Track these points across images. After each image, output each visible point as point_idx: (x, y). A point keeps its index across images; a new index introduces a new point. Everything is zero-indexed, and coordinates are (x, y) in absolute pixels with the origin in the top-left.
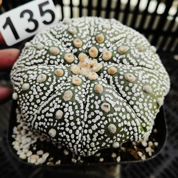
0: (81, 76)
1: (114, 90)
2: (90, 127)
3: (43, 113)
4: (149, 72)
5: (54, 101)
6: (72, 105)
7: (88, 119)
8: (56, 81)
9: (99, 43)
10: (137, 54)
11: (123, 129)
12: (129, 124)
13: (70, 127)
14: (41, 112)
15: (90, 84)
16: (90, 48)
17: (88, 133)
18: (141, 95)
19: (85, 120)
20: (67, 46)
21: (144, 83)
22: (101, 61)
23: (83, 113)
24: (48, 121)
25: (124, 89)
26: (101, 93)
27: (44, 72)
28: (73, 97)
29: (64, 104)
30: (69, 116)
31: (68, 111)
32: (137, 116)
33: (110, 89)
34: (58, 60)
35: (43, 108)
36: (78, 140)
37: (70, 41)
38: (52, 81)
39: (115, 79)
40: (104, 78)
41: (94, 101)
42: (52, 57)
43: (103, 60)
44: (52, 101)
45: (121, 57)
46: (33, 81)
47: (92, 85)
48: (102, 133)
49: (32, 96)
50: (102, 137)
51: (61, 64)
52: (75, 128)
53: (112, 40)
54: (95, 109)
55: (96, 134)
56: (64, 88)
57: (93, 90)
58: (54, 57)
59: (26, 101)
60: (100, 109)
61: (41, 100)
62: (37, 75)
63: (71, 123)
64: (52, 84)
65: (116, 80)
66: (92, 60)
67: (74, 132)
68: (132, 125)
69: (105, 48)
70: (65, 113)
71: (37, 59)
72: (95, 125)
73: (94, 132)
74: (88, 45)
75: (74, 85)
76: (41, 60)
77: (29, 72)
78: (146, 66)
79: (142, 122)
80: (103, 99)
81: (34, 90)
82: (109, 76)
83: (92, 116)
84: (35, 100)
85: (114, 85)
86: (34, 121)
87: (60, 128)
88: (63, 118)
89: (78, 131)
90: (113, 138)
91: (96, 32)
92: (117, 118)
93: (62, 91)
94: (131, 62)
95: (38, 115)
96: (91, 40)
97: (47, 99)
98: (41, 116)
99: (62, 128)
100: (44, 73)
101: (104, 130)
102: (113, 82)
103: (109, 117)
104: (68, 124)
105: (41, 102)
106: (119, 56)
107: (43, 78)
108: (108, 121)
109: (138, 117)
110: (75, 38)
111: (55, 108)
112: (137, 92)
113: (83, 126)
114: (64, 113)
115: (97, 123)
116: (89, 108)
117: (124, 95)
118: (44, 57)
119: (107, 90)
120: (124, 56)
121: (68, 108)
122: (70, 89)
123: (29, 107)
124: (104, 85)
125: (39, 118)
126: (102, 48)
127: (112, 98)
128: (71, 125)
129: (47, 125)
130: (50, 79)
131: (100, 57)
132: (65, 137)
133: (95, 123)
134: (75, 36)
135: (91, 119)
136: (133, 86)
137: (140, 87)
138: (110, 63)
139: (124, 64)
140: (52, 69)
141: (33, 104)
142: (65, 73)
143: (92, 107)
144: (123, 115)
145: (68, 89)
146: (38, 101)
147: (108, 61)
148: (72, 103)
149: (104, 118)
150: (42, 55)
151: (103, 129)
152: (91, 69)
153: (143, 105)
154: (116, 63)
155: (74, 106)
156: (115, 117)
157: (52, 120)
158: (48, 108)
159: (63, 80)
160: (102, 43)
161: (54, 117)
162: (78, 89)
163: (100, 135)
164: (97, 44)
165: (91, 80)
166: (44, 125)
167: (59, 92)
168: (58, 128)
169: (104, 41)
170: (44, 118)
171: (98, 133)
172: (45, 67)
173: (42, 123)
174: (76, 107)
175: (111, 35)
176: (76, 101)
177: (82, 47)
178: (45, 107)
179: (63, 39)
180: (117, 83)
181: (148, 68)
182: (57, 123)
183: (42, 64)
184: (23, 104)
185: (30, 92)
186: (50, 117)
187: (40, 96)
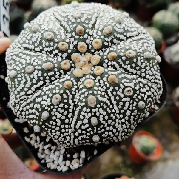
0: (88, 76)
1: (124, 73)
2: (125, 115)
3: (77, 128)
4: (139, 40)
5: (82, 113)
6: (101, 107)
7: (120, 110)
8: (71, 94)
9: (83, 36)
10: (121, 29)
11: (148, 100)
12: (150, 93)
13: (109, 125)
14: (75, 128)
15: (102, 79)
16: (77, 45)
18: (146, 64)
19: (117, 112)
20: (54, 54)
21: (142, 52)
22: (94, 52)
23: (112, 107)
24: (87, 132)
25: (132, 68)
26: (117, 82)
27: (54, 92)
28: (97, 99)
29: (93, 110)
30: (104, 117)
31: (100, 114)
32: (152, 82)
33: (121, 74)
34: (58, 73)
35: (75, 124)
36: (120, 131)
37: (55, 47)
38: (68, 96)
39: (119, 62)
40: (108, 66)
41: (116, 92)
42: (50, 74)
43: (96, 50)
44: (79, 114)
45: (110, 38)
46: (49, 106)
47: (105, 79)
48: (136, 114)
49: (58, 120)
50: (137, 116)
51: (62, 75)
52: (113, 123)
53: (90, 26)
54: (121, 98)
55: (132, 117)
56: (83, 96)
57: (109, 83)
58: (52, 73)
59: (54, 127)
60: (125, 96)
61: (69, 119)
62: (49, 99)
63: (108, 122)
64: (70, 98)
65: (121, 63)
66: (85, 55)
67: (114, 127)
68: (152, 92)
69: (89, 37)
70: (99, 116)
71: (36, 84)
73: (129, 117)
74: (73, 42)
75: (90, 89)
76: (41, 83)
77: (40, 99)
78: (133, 35)
79: (156, 85)
80: (122, 87)
81: (56, 113)
82: (113, 62)
83: (121, 105)
84: (63, 122)
85: (122, 69)
86: (72, 139)
87: (101, 131)
88: (99, 122)
89: (117, 125)
90: (144, 112)
91: (71, 26)
92: (141, 94)
93: (84, 100)
94: (121, 38)
95: (74, 133)
96: (72, 36)
97: (73, 115)
98: (77, 132)
99: (103, 130)
100: (56, 93)
101: (136, 111)
102: (119, 66)
103: (135, 98)
105: (69, 120)
106: (108, 39)
107: (59, 99)
108: (136, 101)
109: (153, 83)
110: (58, 43)
111: (88, 118)
112: (142, 63)
113: (119, 118)
114: (98, 118)
115: (128, 109)
116: (115, 100)
117: (134, 72)
118: (42, 78)
119: (120, 77)
120: (112, 36)
121: (99, 111)
122: (89, 94)
123: (60, 131)
124: (114, 73)
125: (77, 134)
126: (87, 39)
127: (128, 81)
128: (109, 123)
129: (88, 136)
130: (65, 96)
131: (90, 48)
132: (108, 135)
133: (127, 110)
134: (56, 40)
135: (122, 109)
136: (137, 60)
137: (142, 58)
138: (103, 49)
139: (116, 44)
140: (59, 86)
141: (63, 126)
142: (73, 82)
143: (117, 98)
144: (143, 89)
145: (87, 95)
146: (67, 121)
147: (101, 49)
148: (100, 105)
149: (132, 101)
150: (39, 78)
151: (135, 110)
152: (90, 64)
153: (152, 72)
154: (108, 46)
155: (103, 106)
156: (138, 95)
157: (90, 129)
158: (80, 122)
159: (76, 89)
160: (84, 34)
161: (91, 126)
162: (96, 90)
163: (135, 116)
164: (81, 37)
165: (100, 74)
166: (85, 137)
167: (81, 103)
168: (99, 132)
169: (85, 31)
170: (82, 132)
171: (133, 116)
172: (50, 87)
173: (82, 136)
174: (105, 106)
175: (87, 22)
176: (102, 101)
177: (69, 48)
178: (77, 122)
179: (46, 49)
180: (123, 65)
181: (135, 36)
182: (97, 129)
183: (45, 86)
184: (51, 131)
185: (54, 118)
186: (87, 128)
187: (65, 116)
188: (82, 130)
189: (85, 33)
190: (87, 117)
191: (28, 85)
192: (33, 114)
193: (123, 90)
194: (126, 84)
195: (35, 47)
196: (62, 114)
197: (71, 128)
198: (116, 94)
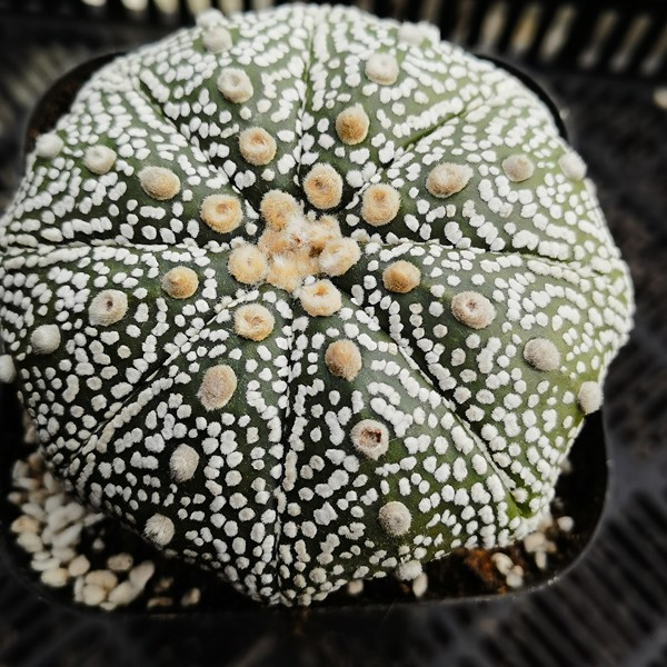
0: (270, 296)
1: (404, 364)
2: (307, 515)
3: (119, 450)
4: (552, 279)
5: (162, 407)
6: (235, 427)
7: (300, 483)
8: (170, 319)
9: (349, 148)
10: (505, 199)
11: (437, 518)
12: (461, 497)
13: (230, 513)
14: (111, 445)
15: (310, 333)
16: (309, 168)
17: (300, 535)
18: (512, 381)
19: (289, 484)
20: (213, 155)
22: (354, 228)
23: (279, 456)
24: (140, 485)
25: (445, 360)
26: (350, 379)
27: (119, 277)
28: (240, 393)
29: (201, 422)
30: (225, 470)
31: (218, 452)
32: (497, 464)
33: (387, 357)
34: (177, 225)
35: (119, 433)
36: (260, 559)
37: (226, 134)
38: (153, 322)
39: (411, 313)
40: (365, 304)
41: (325, 412)
42: (147, 211)
43: (363, 224)
44: (152, 405)
45: (439, 212)
46: (73, 316)
47: (318, 340)
48: (355, 537)
49: (73, 381)
50: (356, 550)
51: (187, 240)
52: (249, 514)
53: (402, 130)
54: (326, 443)
55: (333, 540)
56: (202, 351)
57: (320, 363)
59: (51, 395)
60: (348, 447)
61: (111, 400)
62: (88, 291)
63: (231, 498)
64: (154, 331)
65: (416, 320)
66: (317, 218)
67: (245, 529)
68: (475, 500)
69: (371, 167)
70: (210, 456)
71: (86, 218)
72: (327, 505)
73: (323, 531)
74: (303, 152)
75: (244, 342)
76: (103, 224)
77: (60, 275)
78: (542, 252)
79: (512, 483)
80: (359, 405)
81: (81, 354)
82: (388, 299)
83: (315, 470)
84: (85, 396)
85: (406, 341)
86: (84, 477)
87: (189, 515)
88: (200, 476)
89: (259, 529)
90: (397, 553)
91: (334, 93)
92: (416, 477)
93: (195, 368)
94: (480, 234)
95: (101, 457)
96: (313, 131)
97: (133, 396)
98: (111, 462)
99: (198, 516)
100: (119, 287)
101: (362, 526)
102: (401, 327)
103: (382, 477)
104: (220, 502)
105: (109, 405)
106: (430, 210)
108: (379, 491)
109: (499, 467)
110: (245, 124)
111: (168, 437)
112: (497, 368)
113: (281, 509)
114: (204, 459)
115: (333, 500)
116: (305, 437)
117: (448, 382)
118: (114, 210)
119: (376, 365)
120: (452, 210)
121: (218, 438)
122: (225, 355)
123: (62, 420)
124: (365, 340)
125: (105, 469)
126: (361, 167)
127: (395, 398)
128: (234, 505)
129: (137, 500)
130: (142, 314)
131: (350, 206)
132: (209, 547)
133: (327, 499)
134: (246, 113)
135: (311, 484)
136: (484, 344)
137: (511, 350)
138: (391, 237)
139: (449, 243)
140: (149, 267)
141: (77, 411)
142: (206, 283)
143: (316, 435)
144: (439, 465)
146: (99, 402)
147: (382, 231)
148: (237, 421)
149: (362, 480)
150: (107, 201)
151: (357, 520)
152: (313, 261)
153: (520, 422)
154: (415, 237)
155: (245, 429)
156: (405, 473)
157: (156, 482)
158: (136, 435)
159: (198, 314)
160: (358, 147)
161: (164, 470)
162: (258, 358)
163: (346, 544)
164: (340, 152)
165: (314, 315)
166: (126, 499)
167: (180, 371)
168: (182, 514)
169: (369, 137)
170: (125, 473)
171: (339, 536)
172: (122, 254)
173: (119, 488)
174: (253, 435)
175: (399, 109)
176: (253, 412)
177: (274, 164)
178: (127, 427)
179: (196, 122)
180: (418, 333)
182: (178, 497)
183: (109, 241)
184: (38, 403)
185: (65, 364)
186: (152, 473)
187: (104, 380)
188: (129, 468)
189: (366, 143)
190: (168, 433)
191: (60, 208)
192: (20, 311)
193: (356, 419)
194: (378, 405)
195: (173, 99)
196: (98, 368)
197: (99, 435)
198: (322, 417)
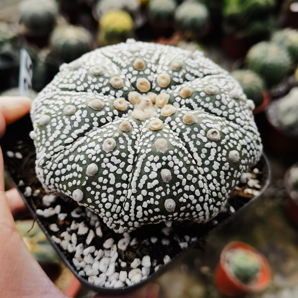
0: (152, 119)
2: (211, 169)
3: (141, 188)
4: (220, 78)
5: (148, 163)
6: (175, 154)
7: (203, 160)
8: (131, 138)
9: (143, 71)
11: (243, 151)
12: (245, 142)
13: (189, 183)
14: (137, 188)
15: (173, 119)
16: (136, 82)
17: (213, 177)
18: (234, 104)
19: (200, 163)
20: (105, 92)
21: (227, 89)
22: (160, 91)
23: (191, 157)
24: (155, 194)
25: (215, 106)
26: (197, 122)
27: (105, 136)
28: (169, 144)
29: (164, 158)
30: (180, 169)
31: (175, 165)
33: (200, 113)
34: (110, 114)
35: (138, 182)
36: (206, 194)
37: (105, 84)
38: (126, 141)
39: (197, 99)
40: (181, 106)
41: (196, 135)
42: (99, 114)
44: (143, 165)
45: (181, 74)
46: (98, 155)
47: (178, 119)
48: (227, 168)
49: (112, 176)
50: (229, 174)
51: (116, 117)
52: (194, 180)
53: (153, 61)
54: (203, 143)
55: (222, 173)
56: (147, 141)
57: (184, 124)
58: (102, 113)
59: (104, 188)
60: (210, 140)
61: (128, 173)
62: (98, 145)
63: (187, 177)
64: (128, 144)
65: (199, 100)
66: (147, 95)
67: (196, 185)
68: (248, 142)
69: (152, 73)
70: (173, 168)
71: (79, 127)
72: (215, 162)
73: (218, 171)
74: (129, 80)
75: (157, 131)
76: (86, 126)
77: (83, 148)
78: (212, 73)
79: (252, 134)
80: (204, 128)
81: (109, 165)
82: (187, 100)
83: (205, 154)
84: (118, 178)
85: (200, 108)
86: (133, 207)
87: (177, 192)
88: (174, 176)
89: (200, 182)
90: (239, 169)
91: (127, 60)
92: (231, 141)
93: (149, 146)
94: (195, 74)
95: (135, 195)
96: (129, 72)
97: (134, 167)
98: (140, 194)
99: (180, 191)
100: (108, 137)
101: (227, 163)
102: (196, 105)
103: (224, 145)
104: (184, 181)
106: (178, 74)
107: (112, 144)
108: (225, 149)
109: (246, 130)
110: (109, 78)
113: (202, 173)
115: (216, 160)
116: (196, 146)
117: (219, 112)
118: (87, 120)
119: (199, 116)
120: (184, 71)
121: (172, 160)
122: (156, 137)
123: (114, 193)
124: (190, 112)
125: (140, 198)
127: (211, 122)
128: (189, 179)
129: (157, 200)
130: (121, 140)
131: (154, 87)
132: (188, 201)
133: (214, 160)
134: (107, 75)
135: (206, 158)
136: (221, 97)
137: (228, 96)
138: (173, 87)
139: (189, 81)
140: (112, 128)
141: (118, 185)
142: (132, 124)
143: (198, 143)
144: (234, 135)
145: (154, 139)
146: (124, 177)
147: (169, 86)
148: (174, 152)
149: (219, 149)
150: (83, 119)
151: (225, 162)
152: (155, 106)
153: (243, 115)
154: (179, 84)
155: (178, 153)
156: (228, 141)
157: (161, 188)
158: (145, 177)
159: (137, 133)
160: (145, 69)
161: (161, 182)
162: (166, 133)
163: (226, 172)
164: (141, 73)
165: (170, 115)
166: (152, 203)
167: (145, 149)
168: (175, 193)
169: (146, 66)
170: (148, 194)
171: (223, 171)
172: (99, 131)
173: (148, 201)
174: (181, 154)
175: (148, 56)
176: (176, 147)
177: (125, 85)
178: (139, 178)
179: (92, 87)
180: (202, 103)
182: (171, 188)
183: (91, 131)
184: (100, 196)
185: (105, 172)
186: (157, 186)
187: (122, 169)
188: (149, 191)
189: (147, 68)
190: (155, 169)
191: (66, 131)
192: (72, 171)
193: (206, 132)
194: (208, 125)
195: (77, 85)
196: (118, 165)
197: (131, 188)
198: (196, 137)
